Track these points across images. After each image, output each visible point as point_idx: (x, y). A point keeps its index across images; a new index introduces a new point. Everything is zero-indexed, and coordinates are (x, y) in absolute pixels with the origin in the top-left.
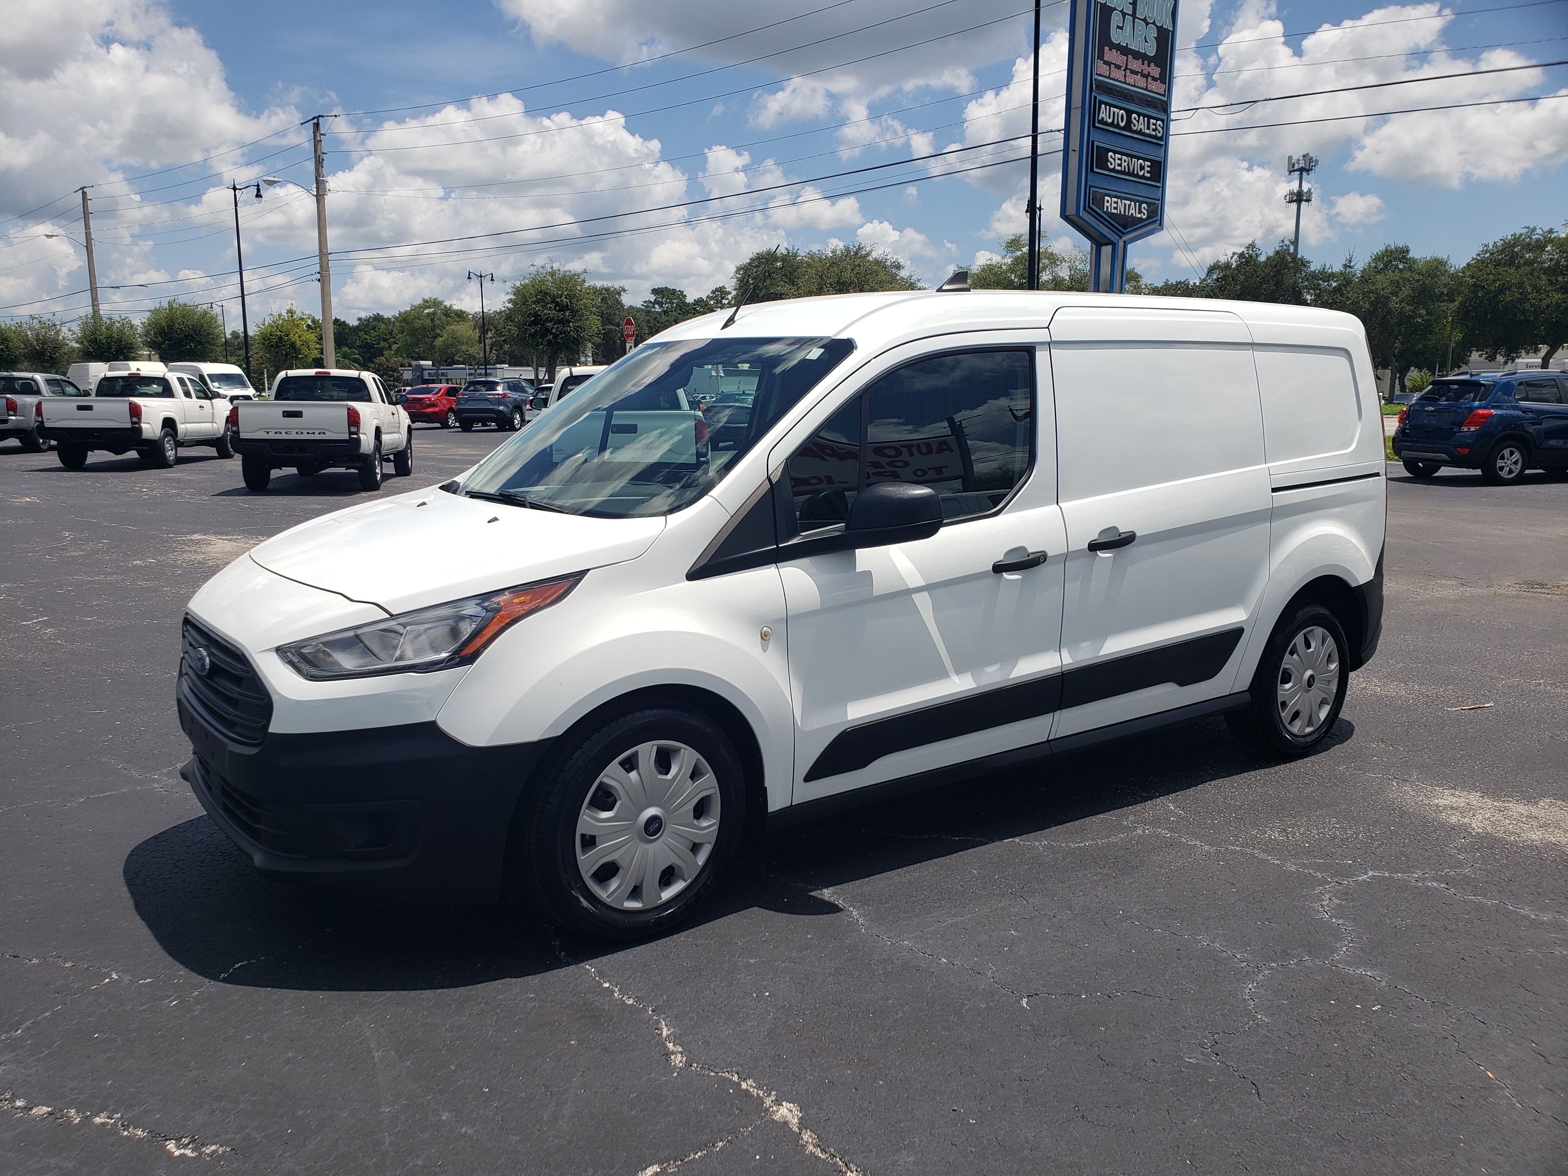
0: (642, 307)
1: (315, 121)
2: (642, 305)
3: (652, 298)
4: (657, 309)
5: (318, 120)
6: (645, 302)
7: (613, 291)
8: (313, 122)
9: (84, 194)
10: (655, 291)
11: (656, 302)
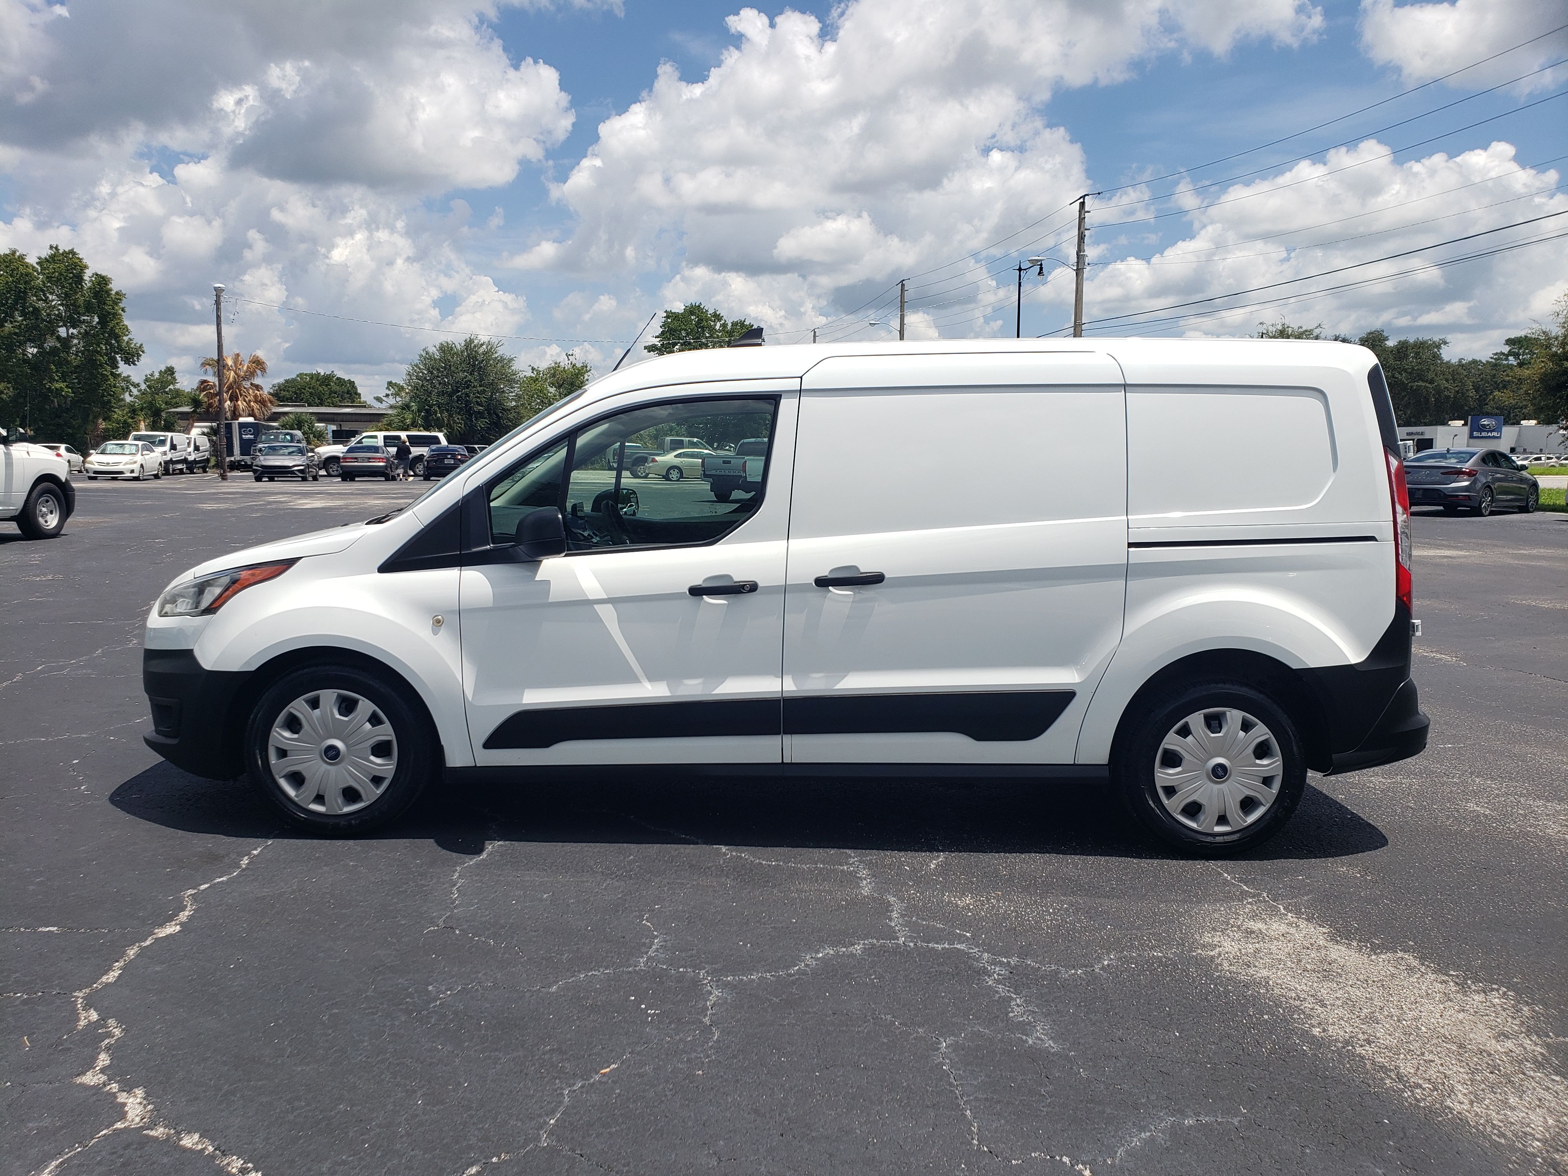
0: (1490, 360)
1: (1082, 200)
2: (1492, 358)
3: (1506, 349)
4: (1512, 360)
5: (1084, 199)
6: (1496, 354)
7: (1431, 345)
8: (1080, 201)
9: (903, 285)
10: (1509, 342)
11: (1510, 353)
